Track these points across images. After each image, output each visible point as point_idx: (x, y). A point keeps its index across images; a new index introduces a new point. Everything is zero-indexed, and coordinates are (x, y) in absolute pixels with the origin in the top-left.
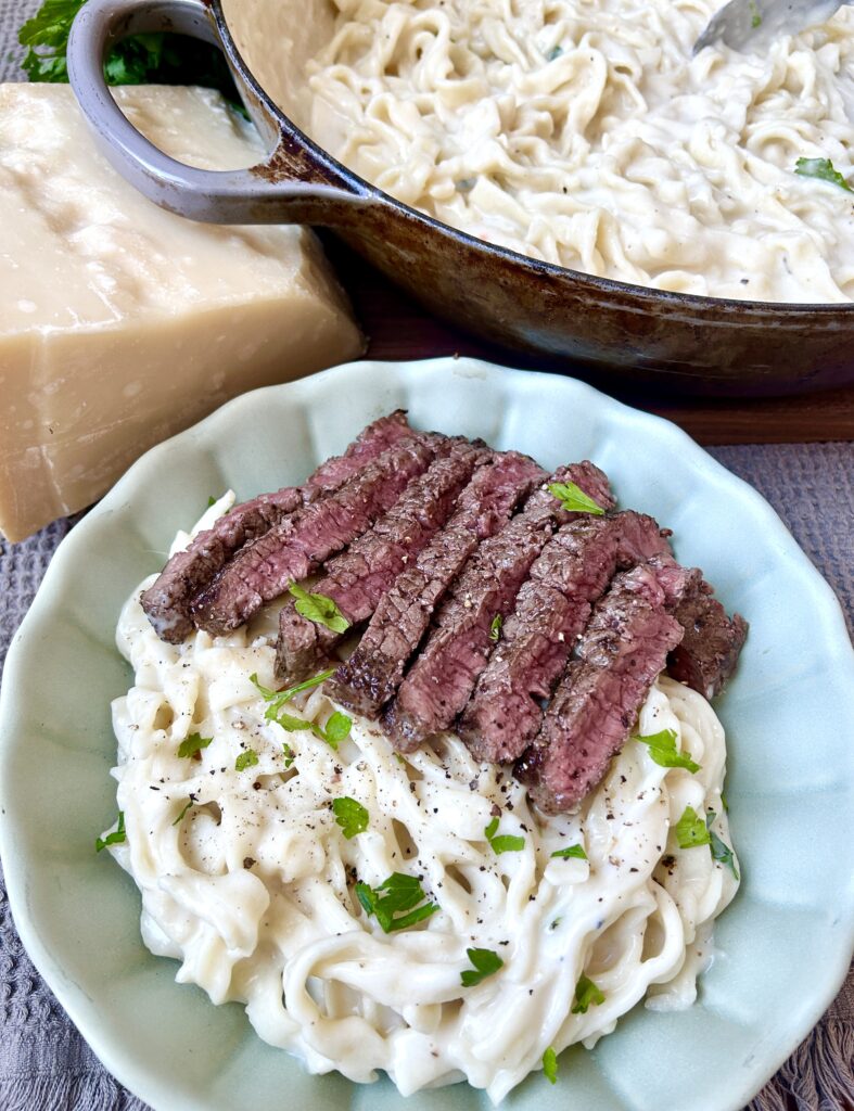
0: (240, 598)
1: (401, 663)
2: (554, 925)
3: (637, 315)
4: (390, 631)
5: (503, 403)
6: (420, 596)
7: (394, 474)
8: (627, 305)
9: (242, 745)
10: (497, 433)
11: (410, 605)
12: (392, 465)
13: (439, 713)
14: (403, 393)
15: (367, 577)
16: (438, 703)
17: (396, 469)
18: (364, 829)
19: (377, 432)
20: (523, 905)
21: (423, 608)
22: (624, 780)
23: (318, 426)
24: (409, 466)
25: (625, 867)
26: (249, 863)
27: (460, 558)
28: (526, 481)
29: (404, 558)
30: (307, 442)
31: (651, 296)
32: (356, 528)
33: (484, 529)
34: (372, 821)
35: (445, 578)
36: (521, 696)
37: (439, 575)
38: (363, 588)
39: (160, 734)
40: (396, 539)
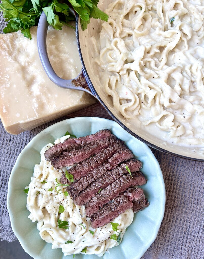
1: (79, 192)
2: (83, 241)
4: (81, 185)
6: (89, 180)
7: (101, 146)
9: (51, 187)
11: (86, 181)
12: (101, 144)
13: (81, 203)
14: (112, 127)
16: (82, 201)
18: (62, 212)
19: (103, 132)
20: (81, 235)
21: (89, 183)
22: (106, 227)
23: (93, 125)
24: (104, 145)
25: (98, 240)
26: (44, 208)
27: (100, 175)
28: (125, 158)
29: (91, 170)
32: (86, 158)
33: (109, 169)
34: (64, 211)
36: (97, 207)
37: (95, 178)
38: (80, 173)
39: (38, 180)
40: (91, 166)
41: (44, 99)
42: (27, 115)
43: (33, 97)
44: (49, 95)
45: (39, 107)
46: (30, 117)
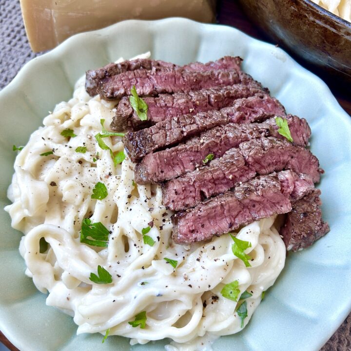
0: (116, 87)
1: (157, 146)
2: (143, 284)
3: (332, 32)
4: (162, 132)
5: (287, 78)
6: (184, 126)
7: (217, 79)
8: (329, 25)
9: (84, 144)
10: (278, 90)
11: (178, 127)
12: (218, 75)
13: (157, 174)
15: (170, 107)
16: (160, 170)
17: (219, 77)
18: (101, 199)
19: (224, 62)
20: (138, 268)
21: (182, 132)
22: (214, 248)
23: (203, 47)
24: (225, 79)
25: (189, 283)
26: (53, 184)
27: (213, 122)
29: (191, 110)
30: (196, 52)
31: (342, 23)
32: (183, 89)
33: (234, 118)
35: (200, 125)
36: (196, 189)
37: (199, 123)
38: (165, 111)
40: (193, 100)
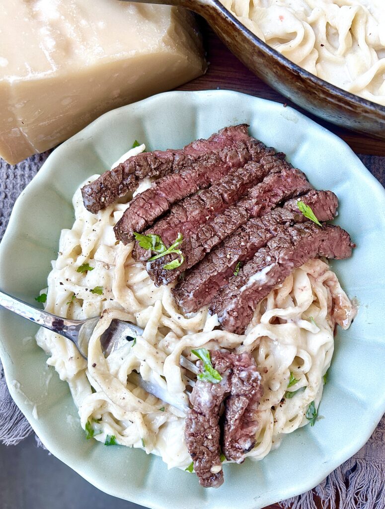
5: (302, 138)
6: (206, 242)
7: (225, 163)
10: (294, 152)
11: (199, 246)
12: (226, 157)
14: (251, 115)
15: (185, 222)
17: (227, 160)
19: (229, 133)
21: (205, 249)
23: (201, 118)
24: (235, 161)
27: (234, 228)
28: (294, 189)
29: (207, 218)
30: (193, 125)
33: (254, 213)
35: (222, 237)
37: (220, 234)
38: (181, 228)
39: (71, 260)
40: (207, 206)
41: (69, 30)
42: (26, 63)
43: (40, 24)
44: (83, 22)
45: (58, 46)
46: (35, 70)
